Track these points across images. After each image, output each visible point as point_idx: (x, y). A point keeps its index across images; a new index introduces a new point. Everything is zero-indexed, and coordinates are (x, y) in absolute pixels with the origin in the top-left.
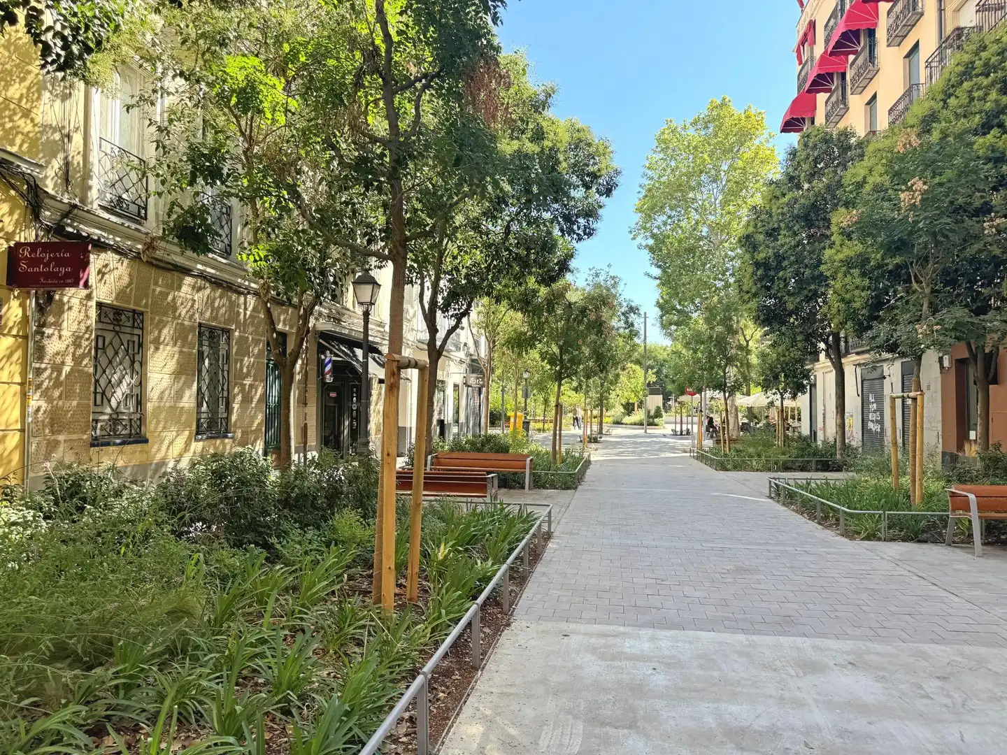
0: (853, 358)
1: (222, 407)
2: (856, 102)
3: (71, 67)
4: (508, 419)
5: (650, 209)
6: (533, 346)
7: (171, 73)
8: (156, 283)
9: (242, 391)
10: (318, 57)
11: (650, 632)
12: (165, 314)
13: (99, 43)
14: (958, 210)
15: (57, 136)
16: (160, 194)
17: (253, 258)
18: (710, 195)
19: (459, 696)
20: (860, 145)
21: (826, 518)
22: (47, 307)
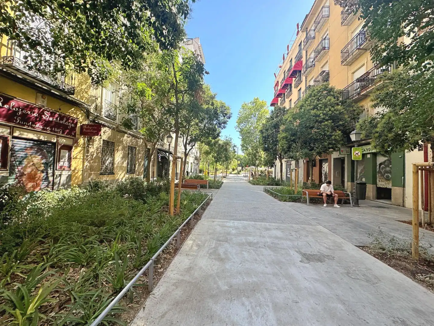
0: (285, 160)
1: (133, 166)
2: (287, 100)
3: (99, 83)
4: (204, 171)
5: (240, 122)
6: (210, 154)
7: (123, 85)
8: (118, 136)
9: (138, 162)
10: (160, 84)
11: (233, 221)
12: (120, 143)
13: (106, 78)
14: (307, 127)
15: (94, 98)
16: (120, 114)
17: (142, 131)
18: (253, 120)
19: (187, 235)
20: (287, 110)
21: (276, 196)
22: (90, 141)
